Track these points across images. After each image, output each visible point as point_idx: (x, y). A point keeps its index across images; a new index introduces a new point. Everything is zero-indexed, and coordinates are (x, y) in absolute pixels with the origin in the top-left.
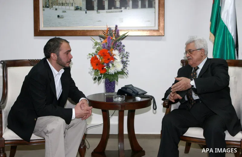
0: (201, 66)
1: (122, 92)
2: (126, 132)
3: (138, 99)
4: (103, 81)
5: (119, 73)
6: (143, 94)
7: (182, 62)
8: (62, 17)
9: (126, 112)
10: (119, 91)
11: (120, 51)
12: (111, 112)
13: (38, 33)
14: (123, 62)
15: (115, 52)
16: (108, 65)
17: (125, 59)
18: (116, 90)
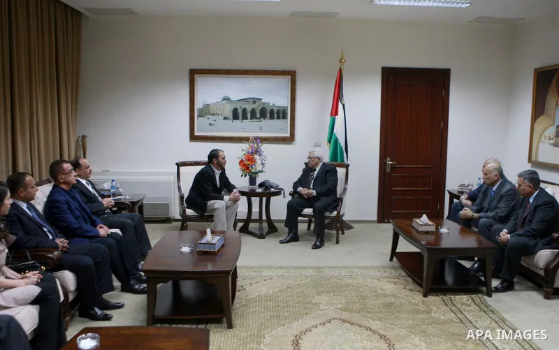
0: (318, 169)
1: (261, 185)
2: (264, 217)
3: (273, 190)
4: (248, 177)
5: (259, 172)
6: (276, 187)
7: (306, 164)
8: (213, 125)
9: (264, 199)
10: (260, 184)
11: (260, 155)
12: (253, 199)
13: (193, 138)
14: (262, 164)
15: (257, 157)
16: (252, 166)
17: (264, 162)
18: (257, 184)
